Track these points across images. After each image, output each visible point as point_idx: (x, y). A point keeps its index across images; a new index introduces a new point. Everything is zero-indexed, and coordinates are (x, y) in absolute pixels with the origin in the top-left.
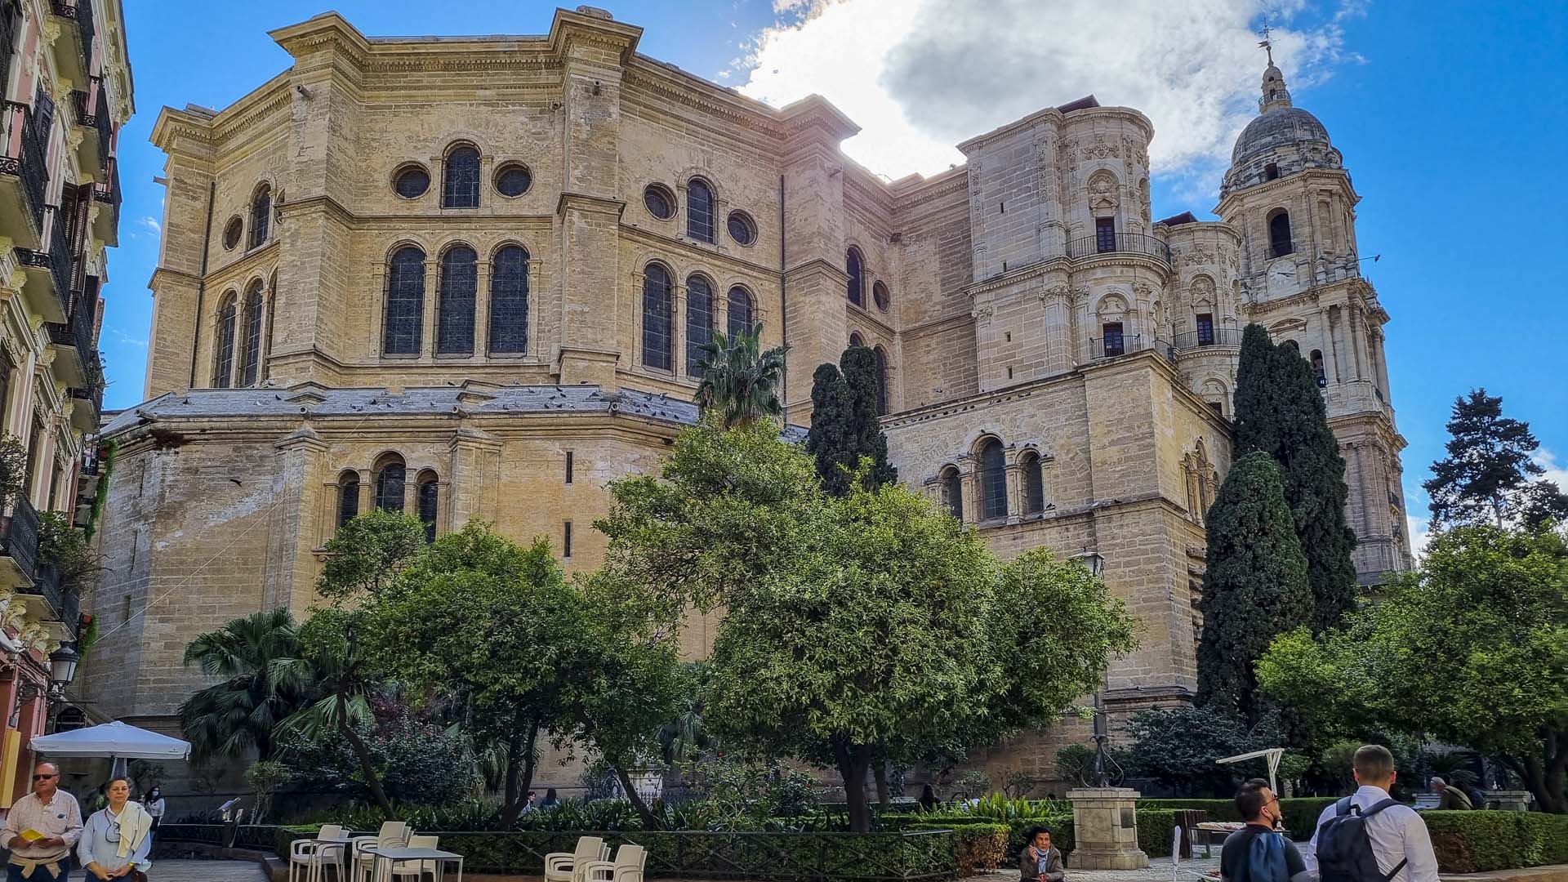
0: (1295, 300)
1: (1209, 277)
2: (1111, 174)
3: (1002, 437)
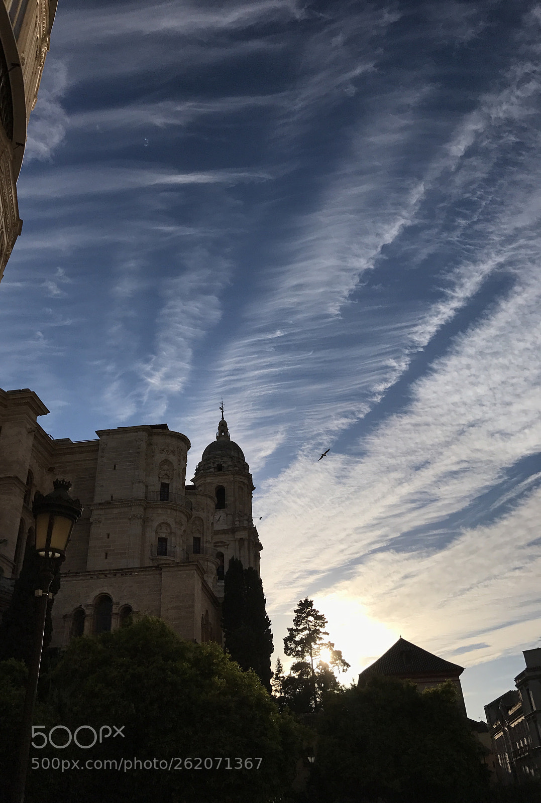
0: (224, 532)
1: (202, 519)
2: (171, 463)
3: (112, 596)
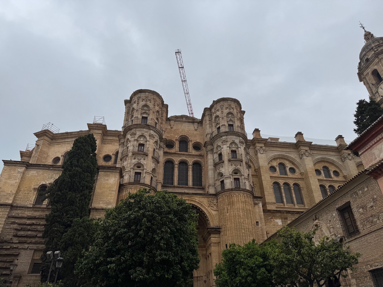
1: (218, 116)
2: (134, 108)
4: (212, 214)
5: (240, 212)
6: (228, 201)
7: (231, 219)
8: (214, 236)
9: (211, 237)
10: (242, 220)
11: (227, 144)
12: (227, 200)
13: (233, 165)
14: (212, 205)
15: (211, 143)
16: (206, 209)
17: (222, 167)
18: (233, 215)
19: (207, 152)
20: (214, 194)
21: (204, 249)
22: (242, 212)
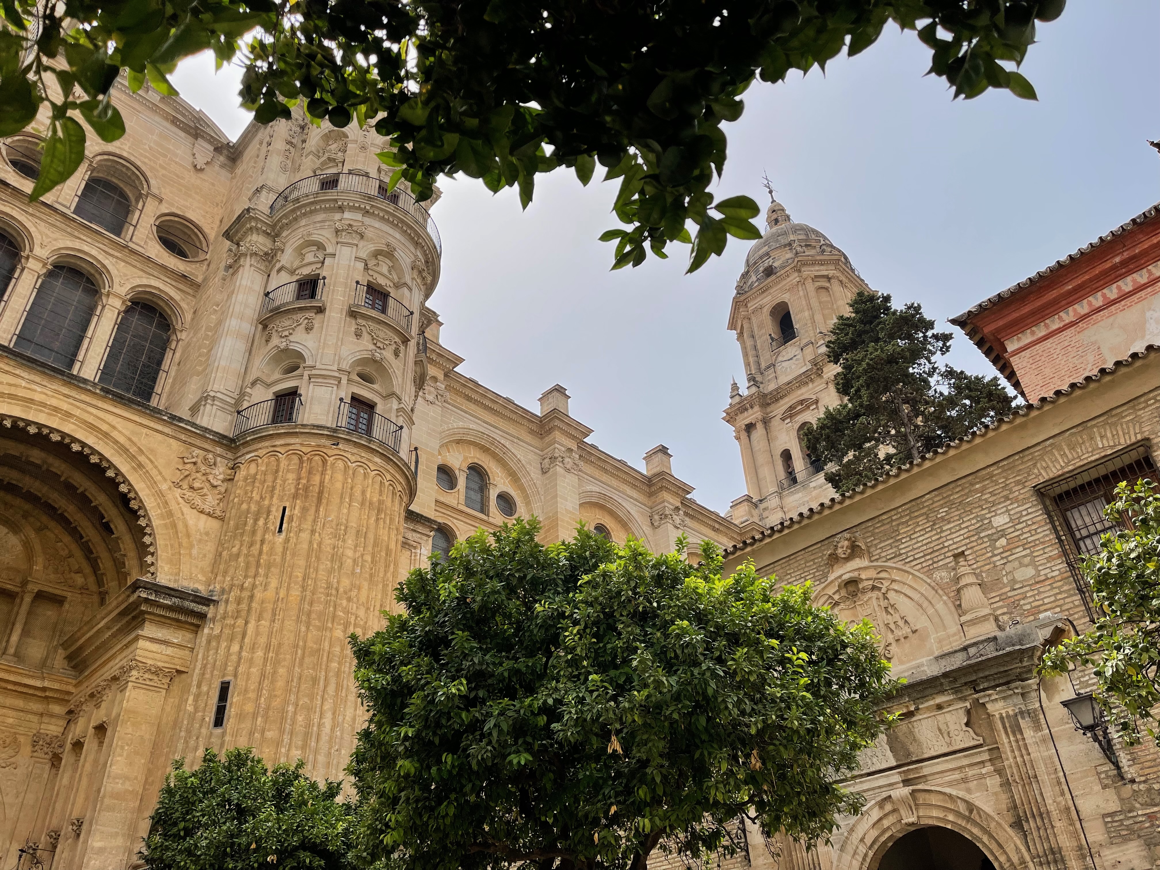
0: (802, 380)
4: (186, 526)
5: (344, 541)
6: (299, 479)
7: (292, 567)
8: (161, 633)
9: (137, 638)
10: (346, 582)
11: (360, 246)
12: (291, 477)
13: (366, 336)
14: (197, 485)
15: (273, 226)
16: (160, 494)
17: (309, 329)
18: (305, 546)
19: (238, 257)
20: (224, 437)
21: (57, 709)
22: (356, 546)
